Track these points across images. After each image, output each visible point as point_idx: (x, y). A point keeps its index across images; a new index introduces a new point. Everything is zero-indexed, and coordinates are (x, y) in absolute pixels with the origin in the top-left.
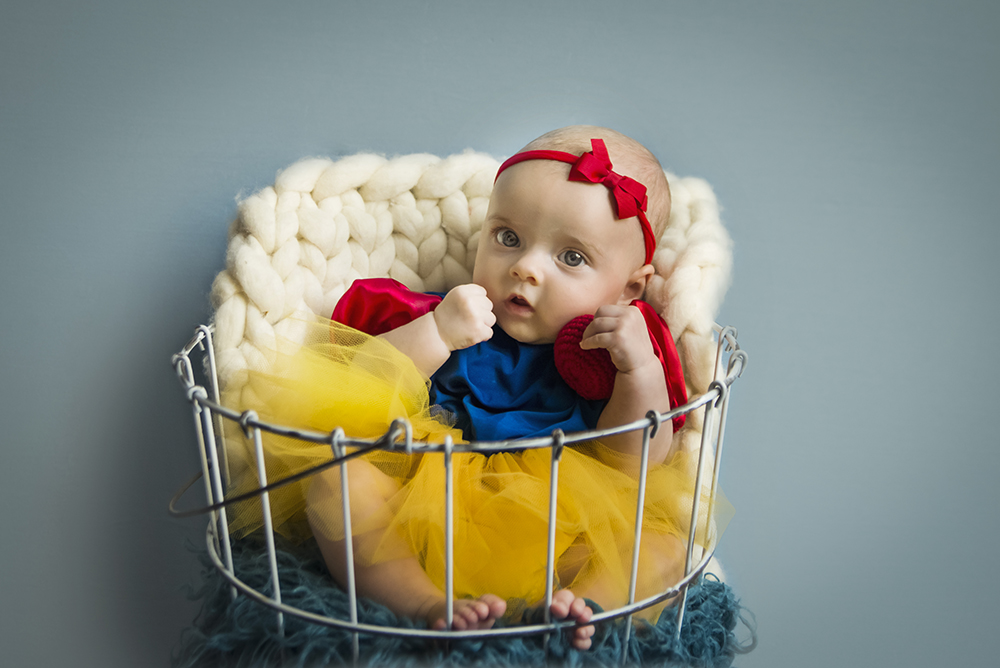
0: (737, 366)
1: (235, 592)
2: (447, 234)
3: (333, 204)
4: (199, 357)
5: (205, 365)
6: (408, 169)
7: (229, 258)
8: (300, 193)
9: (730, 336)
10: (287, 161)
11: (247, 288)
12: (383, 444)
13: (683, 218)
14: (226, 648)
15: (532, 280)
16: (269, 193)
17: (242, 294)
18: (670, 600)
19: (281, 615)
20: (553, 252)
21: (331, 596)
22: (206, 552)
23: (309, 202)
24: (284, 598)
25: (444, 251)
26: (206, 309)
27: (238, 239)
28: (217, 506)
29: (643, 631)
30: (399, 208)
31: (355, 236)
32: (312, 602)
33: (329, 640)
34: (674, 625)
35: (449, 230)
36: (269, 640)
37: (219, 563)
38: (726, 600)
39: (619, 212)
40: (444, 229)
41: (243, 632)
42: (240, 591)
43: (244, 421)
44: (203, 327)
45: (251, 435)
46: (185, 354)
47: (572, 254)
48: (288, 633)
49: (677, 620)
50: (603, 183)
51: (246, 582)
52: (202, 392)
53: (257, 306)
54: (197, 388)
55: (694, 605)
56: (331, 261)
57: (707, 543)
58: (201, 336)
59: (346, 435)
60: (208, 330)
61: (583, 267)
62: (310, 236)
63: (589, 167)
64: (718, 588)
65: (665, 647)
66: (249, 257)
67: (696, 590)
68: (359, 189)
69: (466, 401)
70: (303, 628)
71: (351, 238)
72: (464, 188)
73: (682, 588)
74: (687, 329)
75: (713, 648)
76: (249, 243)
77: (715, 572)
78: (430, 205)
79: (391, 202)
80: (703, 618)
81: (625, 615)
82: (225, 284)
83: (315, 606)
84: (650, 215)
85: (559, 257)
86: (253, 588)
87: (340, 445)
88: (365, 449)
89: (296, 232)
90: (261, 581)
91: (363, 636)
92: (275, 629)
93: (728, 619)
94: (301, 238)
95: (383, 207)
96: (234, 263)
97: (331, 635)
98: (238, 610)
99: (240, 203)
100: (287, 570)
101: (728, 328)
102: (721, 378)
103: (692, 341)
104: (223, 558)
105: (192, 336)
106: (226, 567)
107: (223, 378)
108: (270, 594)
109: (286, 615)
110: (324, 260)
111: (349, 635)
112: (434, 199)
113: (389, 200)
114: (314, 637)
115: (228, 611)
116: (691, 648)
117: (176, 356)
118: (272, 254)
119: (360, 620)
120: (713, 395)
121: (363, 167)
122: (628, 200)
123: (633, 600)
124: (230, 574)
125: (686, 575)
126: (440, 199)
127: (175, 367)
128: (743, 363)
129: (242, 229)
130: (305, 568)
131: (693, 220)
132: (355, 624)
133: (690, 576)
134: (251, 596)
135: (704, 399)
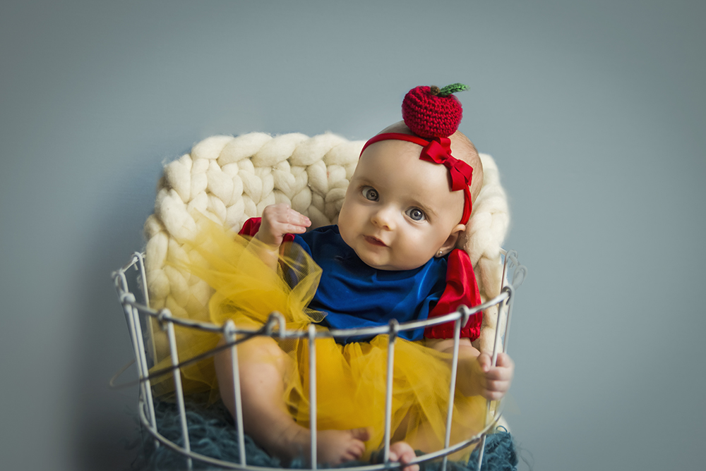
0: (521, 275)
1: (157, 444)
2: (312, 191)
3: (232, 169)
4: (134, 275)
5: (139, 282)
6: (286, 144)
7: (157, 206)
8: (209, 160)
9: (513, 256)
10: (199, 139)
11: (168, 227)
12: (263, 331)
15: (386, 228)
16: (186, 158)
17: (165, 231)
18: (473, 446)
19: (190, 461)
20: (402, 209)
21: (225, 445)
23: (215, 165)
24: (193, 448)
25: (310, 202)
26: (141, 240)
27: (163, 192)
28: (144, 380)
30: (279, 172)
31: (247, 192)
32: (212, 450)
34: (476, 465)
35: (313, 189)
37: (146, 422)
38: (511, 445)
39: (453, 187)
40: (310, 187)
42: (162, 443)
43: (160, 317)
44: (137, 253)
45: (165, 327)
46: (122, 273)
47: (416, 212)
49: (478, 461)
50: (444, 164)
51: (166, 436)
52: (132, 298)
53: (176, 240)
54: (129, 294)
55: (490, 449)
56: (230, 209)
58: (135, 260)
59: (236, 326)
60: (141, 256)
61: (423, 223)
62: (215, 191)
64: (506, 437)
66: (172, 206)
67: (490, 439)
68: (251, 158)
71: (244, 193)
72: (325, 159)
73: (482, 436)
74: (483, 256)
76: (171, 195)
77: (503, 425)
78: (300, 170)
79: (273, 167)
80: (497, 458)
81: (443, 456)
82: (153, 224)
83: (212, 453)
84: (472, 189)
85: (406, 212)
86: (170, 440)
87: (231, 333)
89: (205, 187)
90: (175, 436)
93: (513, 458)
94: (209, 192)
95: (267, 171)
96: (159, 209)
98: (159, 457)
99: (165, 166)
100: (197, 427)
101: (511, 251)
103: (484, 263)
104: (150, 421)
105: (129, 260)
106: (151, 425)
107: (152, 290)
108: (182, 445)
109: (194, 460)
110: (224, 207)
112: (302, 166)
113: (272, 167)
115: (152, 457)
117: (114, 273)
118: (187, 203)
119: (248, 463)
120: (505, 296)
121: (254, 142)
122: (459, 178)
123: (447, 445)
124: (154, 430)
126: (308, 166)
127: (114, 280)
128: (524, 274)
129: (166, 184)
132: (244, 466)
133: (487, 428)
134: (167, 447)
135: (498, 299)
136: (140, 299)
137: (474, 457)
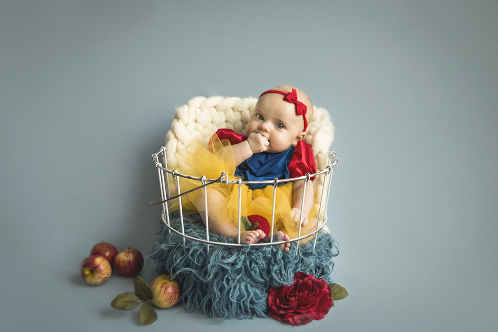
0: (336, 162)
1: (170, 231)
2: (243, 122)
3: (206, 111)
4: (161, 157)
5: (163, 160)
6: (232, 101)
7: (172, 126)
8: (196, 107)
9: (333, 154)
10: (191, 97)
11: (178, 136)
12: (218, 180)
13: (319, 119)
14: (166, 249)
15: (266, 131)
16: (186, 106)
17: (176, 137)
18: (312, 237)
19: (184, 238)
20: (274, 123)
21: (200, 232)
22: (162, 220)
23: (199, 110)
24: (185, 233)
25: (242, 127)
26: (163, 142)
27: (176, 120)
28: (165, 201)
29: (303, 246)
30: (228, 114)
31: (213, 122)
32: (194, 234)
33: (199, 246)
34: (313, 245)
36: (180, 246)
37: (165, 222)
38: (329, 239)
39: (297, 113)
40: (242, 121)
41: (172, 244)
42: (172, 231)
43: (173, 173)
44: (163, 147)
45: (175, 178)
46: (156, 155)
47: (280, 125)
48: (186, 244)
50: (294, 103)
51: (174, 228)
52: (161, 165)
53: (180, 141)
54: (159, 163)
55: (319, 240)
56: (205, 129)
57: (324, 220)
58: (162, 150)
59: (206, 178)
60: (165, 148)
61: (283, 130)
62: (198, 120)
63: (290, 97)
64: (327, 235)
65: (310, 251)
66: (178, 126)
67: (320, 235)
68: (215, 107)
69: (247, 172)
70: (191, 242)
71: (212, 122)
72: (249, 109)
73: (316, 233)
74: (319, 152)
75: (325, 254)
76: (179, 121)
77: (326, 230)
78: (238, 113)
79: (225, 112)
80: (322, 244)
81: (298, 240)
82: (170, 134)
83: (194, 235)
84: (307, 116)
85: (276, 125)
87: (204, 181)
88: (213, 182)
89: (194, 119)
90: (178, 228)
91: (211, 245)
92: (182, 243)
93: (330, 245)
94: (196, 121)
95: (223, 113)
96: (174, 127)
97: (200, 245)
98: (171, 237)
99: (176, 109)
100: (186, 224)
101: (332, 152)
102: (330, 165)
103: (321, 156)
104: (167, 221)
105: (159, 150)
106: (167, 223)
107: (169, 164)
108: (181, 232)
109: (186, 238)
110: (203, 128)
111: (206, 245)
112: (239, 111)
113: (225, 111)
114: (195, 245)
115: (167, 237)
116: (318, 253)
117: (153, 155)
118: (186, 126)
119: (210, 240)
120: (327, 170)
121: (217, 100)
122: (301, 110)
124: (169, 225)
125: (317, 229)
126: (241, 112)
127: (153, 158)
128: (337, 161)
129: (177, 117)
130: (193, 223)
131: (322, 120)
132: (208, 241)
133: (318, 230)
134: (175, 232)
135: (324, 171)
136: (164, 166)
137: (312, 243)
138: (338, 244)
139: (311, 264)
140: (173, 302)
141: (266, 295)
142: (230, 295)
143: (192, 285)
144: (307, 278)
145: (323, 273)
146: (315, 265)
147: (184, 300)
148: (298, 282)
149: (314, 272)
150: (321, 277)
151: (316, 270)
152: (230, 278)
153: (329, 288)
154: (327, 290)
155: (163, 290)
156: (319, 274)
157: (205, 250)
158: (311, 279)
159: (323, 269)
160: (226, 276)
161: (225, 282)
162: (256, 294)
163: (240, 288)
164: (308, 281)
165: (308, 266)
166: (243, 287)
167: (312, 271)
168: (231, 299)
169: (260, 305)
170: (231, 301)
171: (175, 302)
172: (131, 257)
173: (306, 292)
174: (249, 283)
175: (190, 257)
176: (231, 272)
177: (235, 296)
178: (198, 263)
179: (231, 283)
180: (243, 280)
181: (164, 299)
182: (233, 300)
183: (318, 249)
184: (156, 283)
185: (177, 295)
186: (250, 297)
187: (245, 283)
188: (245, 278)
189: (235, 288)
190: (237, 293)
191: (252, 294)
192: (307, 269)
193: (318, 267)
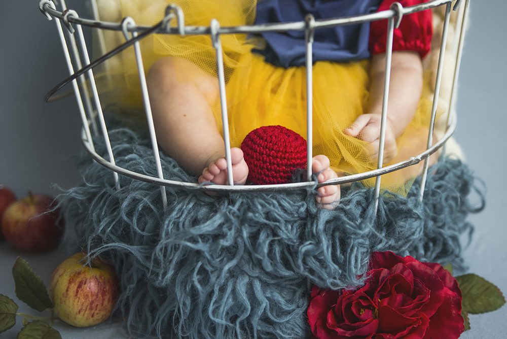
12: (158, 26)
33: (144, 192)
34: (418, 189)
38: (463, 173)
41: (91, 186)
49: (420, 186)
64: (458, 164)
73: (425, 157)
75: (451, 207)
77: (454, 150)
81: (377, 175)
87: (130, 30)
88: (147, 32)
91: (169, 188)
92: (113, 185)
93: (464, 188)
97: (148, 189)
108: (109, 160)
123: (381, 165)
125: (428, 149)
132: (161, 179)
138: (484, 184)
139: (413, 234)
140: (99, 315)
141: (303, 303)
142: (211, 308)
143: (135, 278)
144: (400, 265)
145: (445, 252)
146: (426, 234)
147: (123, 310)
148: (377, 275)
149: (422, 251)
150: (439, 262)
151: (426, 248)
152: (209, 268)
153: (455, 288)
154: (450, 292)
155: (74, 287)
156: (434, 255)
157: (158, 200)
158: (412, 267)
159: (445, 244)
160: (200, 264)
161: (195, 278)
162: (274, 304)
163: (234, 291)
164: (402, 272)
165: (407, 239)
166: (242, 288)
167: (416, 249)
168: (212, 317)
169: (288, 326)
170: (213, 323)
171: (103, 313)
172: (32, 213)
173: (399, 298)
174: (257, 277)
175: (125, 218)
176: (211, 256)
177: (223, 309)
178: (143, 230)
179: (213, 278)
180: (243, 273)
181: (77, 308)
182: (217, 320)
183: (430, 197)
184: (61, 271)
185: (107, 298)
186: (260, 312)
187: (246, 280)
188: (247, 268)
189: (222, 289)
190: (228, 302)
191: (265, 303)
192: (404, 244)
193: (431, 240)
